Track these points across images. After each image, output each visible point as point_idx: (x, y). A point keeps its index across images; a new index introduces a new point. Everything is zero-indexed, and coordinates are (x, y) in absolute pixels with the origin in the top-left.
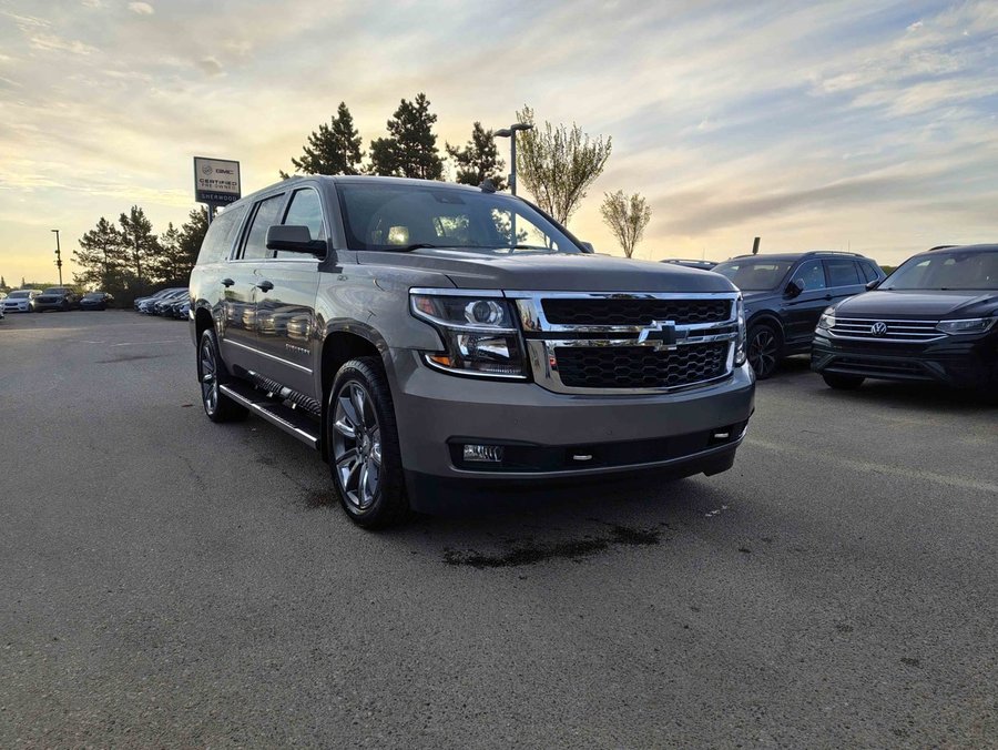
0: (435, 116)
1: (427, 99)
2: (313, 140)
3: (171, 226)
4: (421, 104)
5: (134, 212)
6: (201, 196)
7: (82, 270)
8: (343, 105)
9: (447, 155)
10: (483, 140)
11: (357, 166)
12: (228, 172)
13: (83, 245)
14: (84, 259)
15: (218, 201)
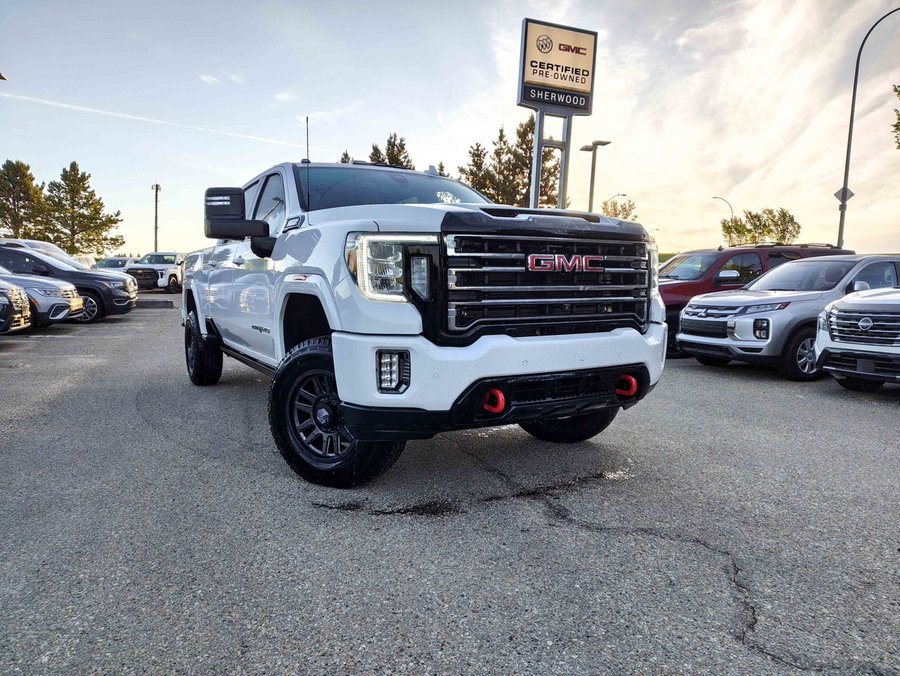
6: (530, 94)
12: (577, 50)
15: (556, 103)
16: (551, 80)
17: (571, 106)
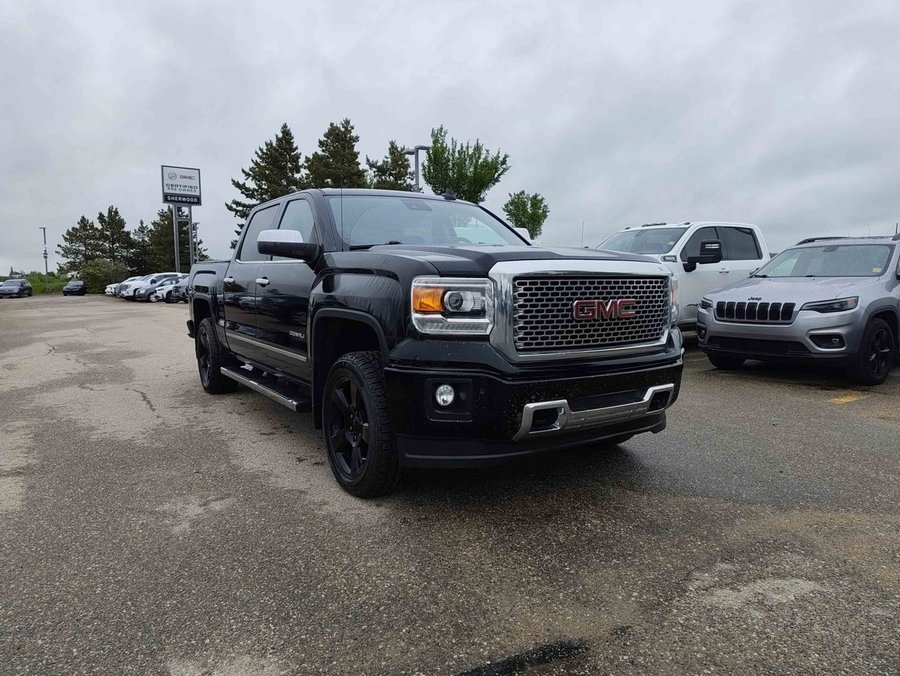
0: (357, 138)
1: (351, 124)
2: (260, 154)
3: (142, 223)
4: (346, 129)
5: (110, 212)
6: (166, 198)
7: (65, 260)
8: (285, 126)
9: (367, 167)
10: (398, 156)
11: (297, 176)
12: (190, 178)
13: (66, 239)
14: (67, 252)
15: (182, 202)
16: (177, 192)
17: (190, 203)
